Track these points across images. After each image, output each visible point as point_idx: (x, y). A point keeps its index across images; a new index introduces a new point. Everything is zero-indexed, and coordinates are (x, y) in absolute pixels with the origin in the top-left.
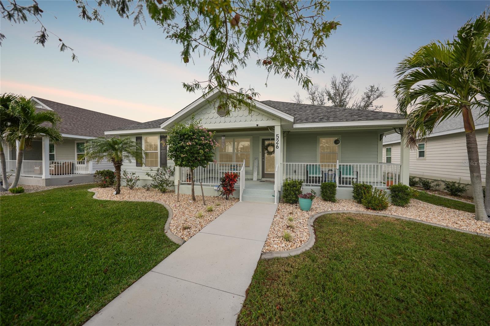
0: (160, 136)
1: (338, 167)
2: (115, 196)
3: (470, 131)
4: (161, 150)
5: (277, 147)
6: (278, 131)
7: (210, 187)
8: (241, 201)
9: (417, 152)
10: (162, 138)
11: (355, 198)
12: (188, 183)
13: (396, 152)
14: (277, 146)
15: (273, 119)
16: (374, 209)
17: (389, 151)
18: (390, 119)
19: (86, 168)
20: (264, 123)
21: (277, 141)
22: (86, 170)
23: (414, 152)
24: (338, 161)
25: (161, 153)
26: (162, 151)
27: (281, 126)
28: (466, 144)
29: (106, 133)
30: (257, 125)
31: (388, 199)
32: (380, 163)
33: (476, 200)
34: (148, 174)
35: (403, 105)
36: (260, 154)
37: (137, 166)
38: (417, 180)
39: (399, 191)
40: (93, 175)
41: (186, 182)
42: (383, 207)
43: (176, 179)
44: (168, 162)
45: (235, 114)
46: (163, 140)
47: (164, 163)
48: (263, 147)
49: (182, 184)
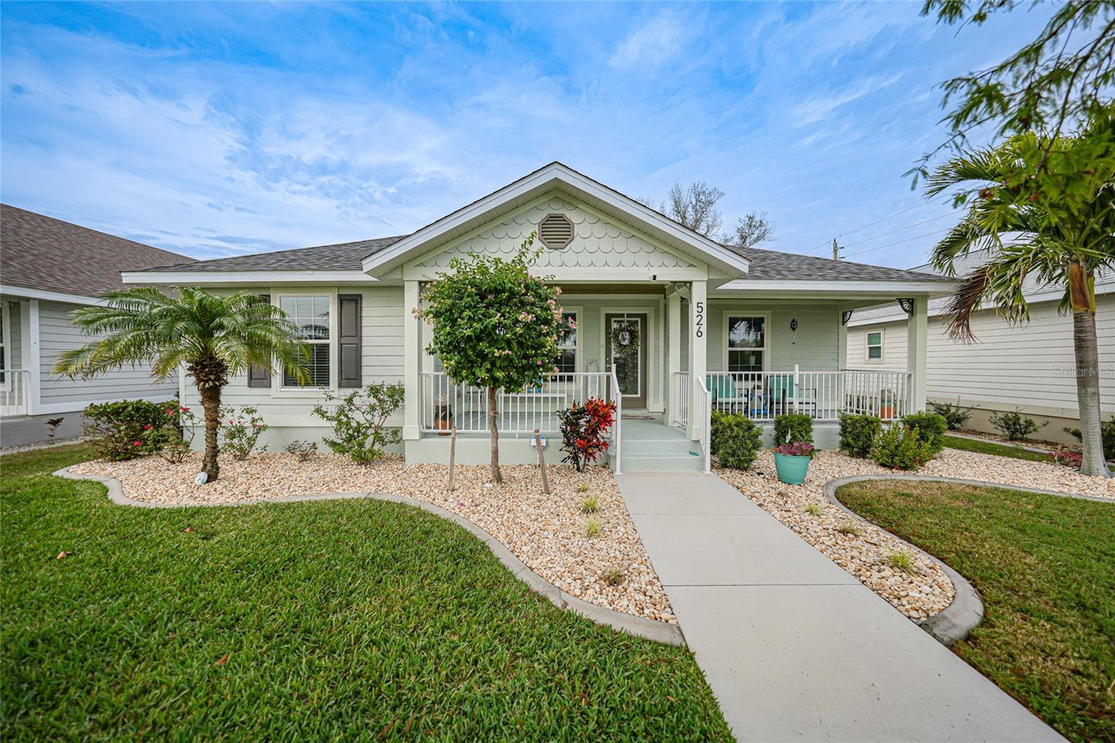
0: (340, 296)
1: (797, 381)
2: (206, 486)
3: (1085, 309)
4: (341, 336)
5: (699, 334)
6: (699, 295)
7: (517, 440)
8: (618, 473)
9: (865, 349)
10: (344, 302)
11: (847, 446)
12: (440, 431)
14: (698, 331)
15: (691, 265)
16: (904, 468)
19: (12, 397)
20: (667, 273)
21: (700, 317)
22: (12, 403)
24: (797, 367)
25: (341, 345)
26: (343, 340)
27: (709, 282)
28: (1072, 335)
29: (128, 278)
30: (655, 277)
32: (842, 370)
33: (1088, 438)
34: (320, 411)
36: (603, 351)
37: (250, 386)
39: (926, 428)
40: (47, 419)
41: (432, 431)
42: (921, 462)
43: (410, 420)
44: (365, 371)
45: (592, 244)
46: (349, 308)
47: (352, 377)
48: (608, 333)
49: (424, 435)
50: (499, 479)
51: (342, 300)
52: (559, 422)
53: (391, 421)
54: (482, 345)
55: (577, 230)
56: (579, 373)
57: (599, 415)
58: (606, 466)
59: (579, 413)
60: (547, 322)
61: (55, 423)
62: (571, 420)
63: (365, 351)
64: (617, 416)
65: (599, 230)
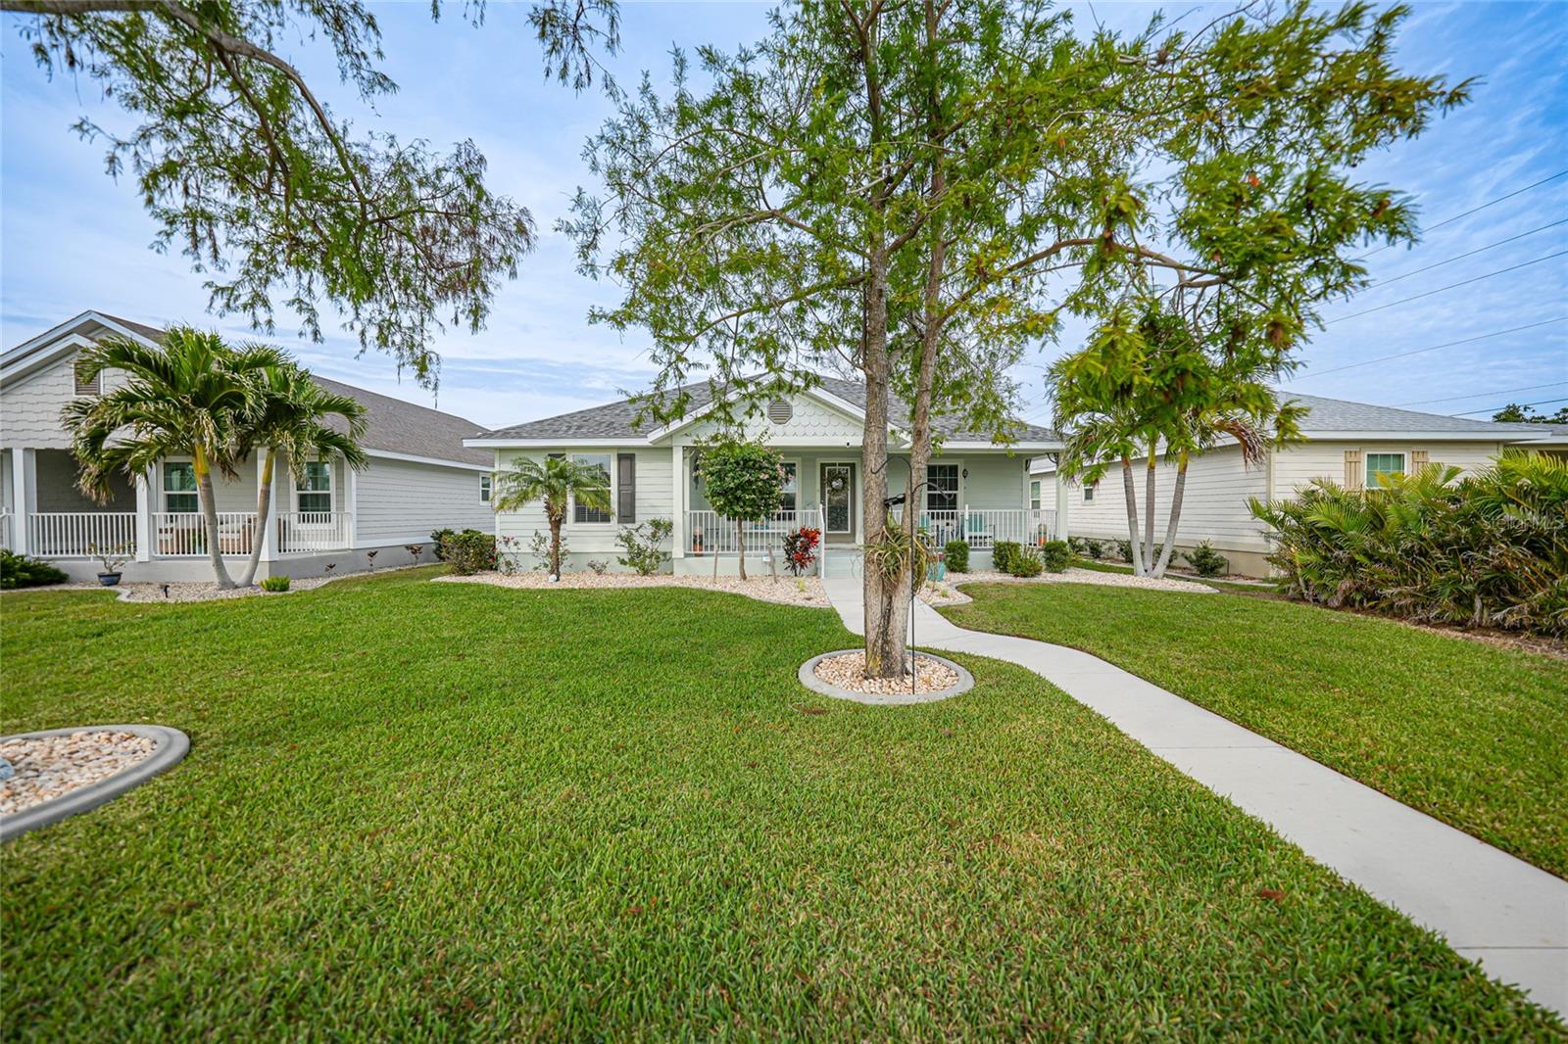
0: (619, 456)
1: (967, 517)
4: (619, 485)
7: (753, 558)
8: (823, 577)
9: (1081, 491)
10: (622, 460)
11: (997, 565)
12: (698, 552)
13: (1048, 488)
16: (1025, 576)
17: (1035, 486)
18: (1042, 440)
19: (337, 534)
20: (857, 440)
22: (337, 539)
23: (1076, 491)
24: (967, 506)
25: (619, 491)
26: (621, 488)
29: (467, 443)
30: (848, 444)
31: (1042, 563)
35: (1059, 423)
36: (818, 495)
38: (1082, 542)
39: (1055, 550)
41: (692, 552)
42: (1037, 572)
43: (677, 546)
44: (637, 511)
45: (805, 420)
46: (626, 463)
47: (628, 515)
48: (822, 480)
49: (686, 555)
50: (744, 577)
51: (621, 458)
52: (783, 543)
53: (662, 547)
54: (739, 492)
55: (795, 410)
56: (798, 511)
57: (810, 537)
58: (816, 574)
59: (796, 537)
60: (775, 478)
61: (372, 555)
62: (791, 542)
63: (637, 496)
64: (821, 538)
65: (810, 410)
